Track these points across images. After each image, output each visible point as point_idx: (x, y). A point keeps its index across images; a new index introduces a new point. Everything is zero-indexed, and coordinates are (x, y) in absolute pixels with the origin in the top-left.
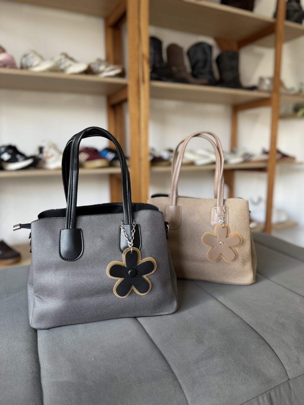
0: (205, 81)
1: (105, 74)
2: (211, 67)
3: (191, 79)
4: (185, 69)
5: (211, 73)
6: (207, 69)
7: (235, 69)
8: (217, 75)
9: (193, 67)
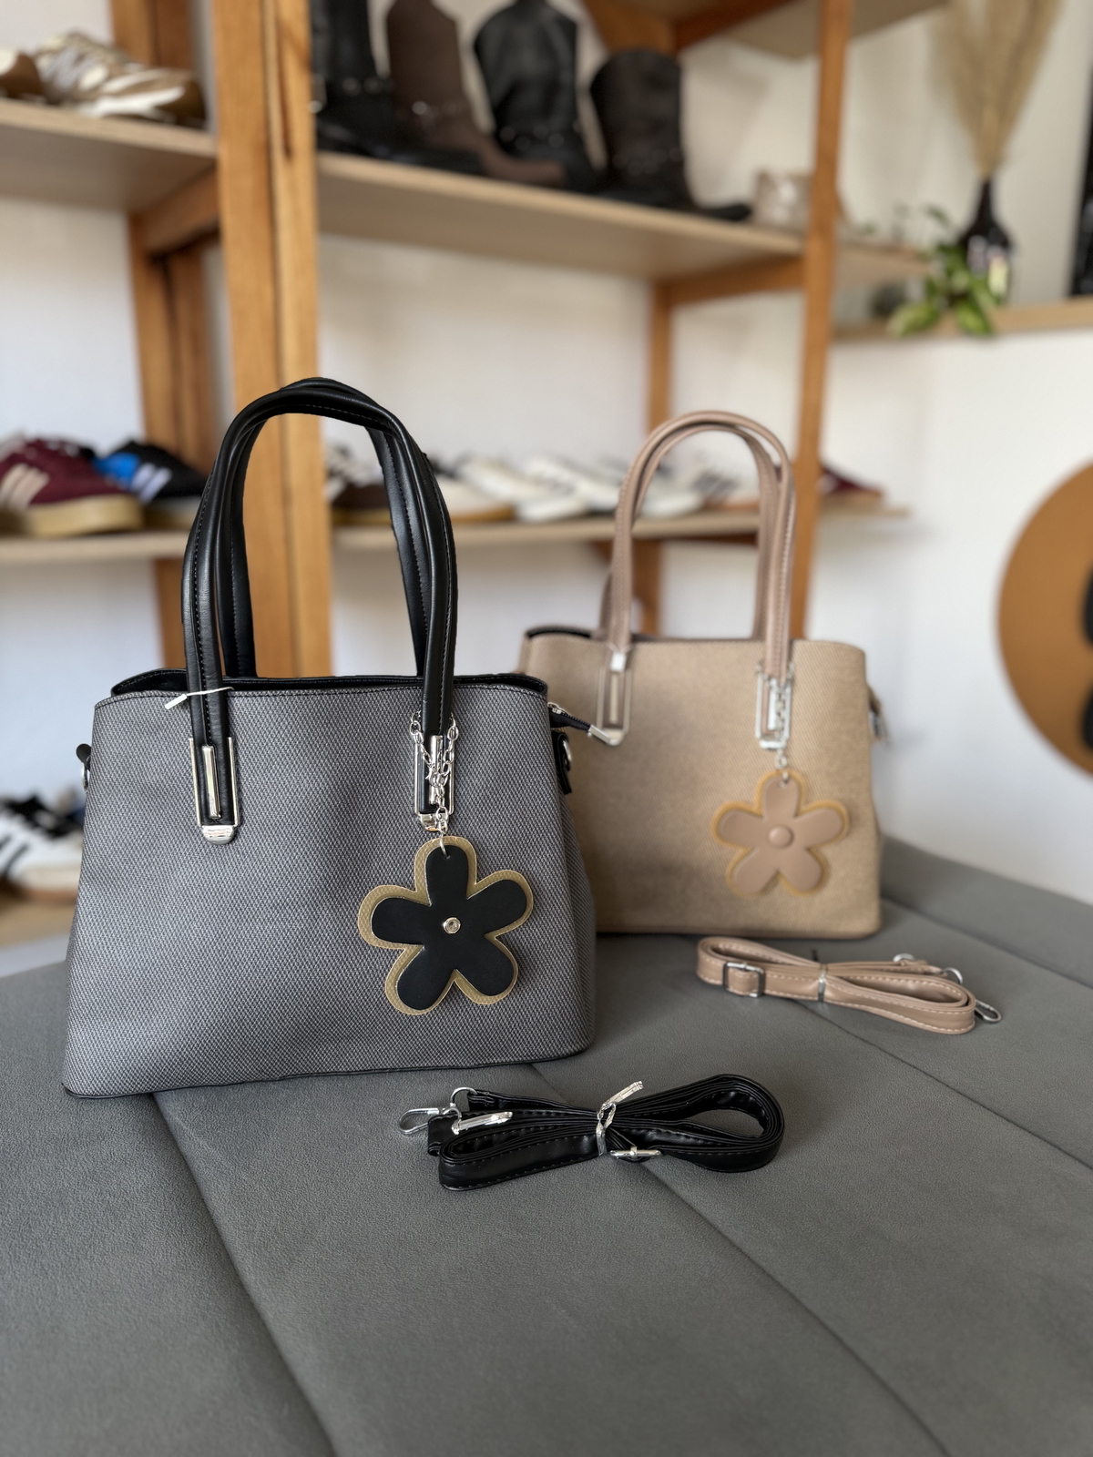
0: (552, 169)
1: (106, 106)
2: (574, 113)
3: (492, 156)
4: (467, 114)
5: (575, 140)
6: (558, 121)
7: (669, 129)
8: (595, 149)
9: (500, 110)
